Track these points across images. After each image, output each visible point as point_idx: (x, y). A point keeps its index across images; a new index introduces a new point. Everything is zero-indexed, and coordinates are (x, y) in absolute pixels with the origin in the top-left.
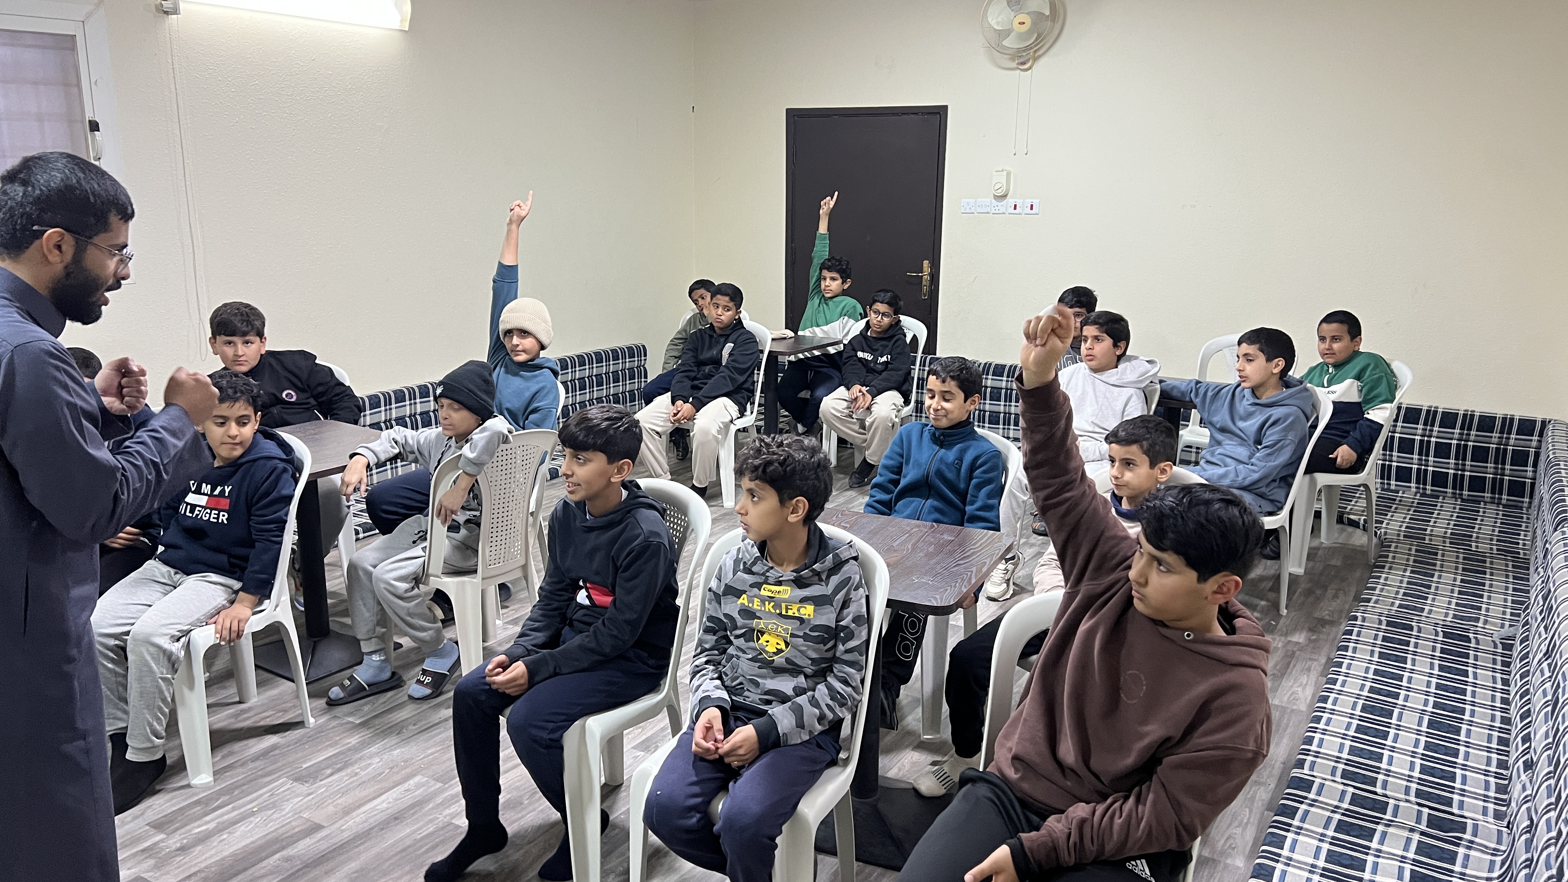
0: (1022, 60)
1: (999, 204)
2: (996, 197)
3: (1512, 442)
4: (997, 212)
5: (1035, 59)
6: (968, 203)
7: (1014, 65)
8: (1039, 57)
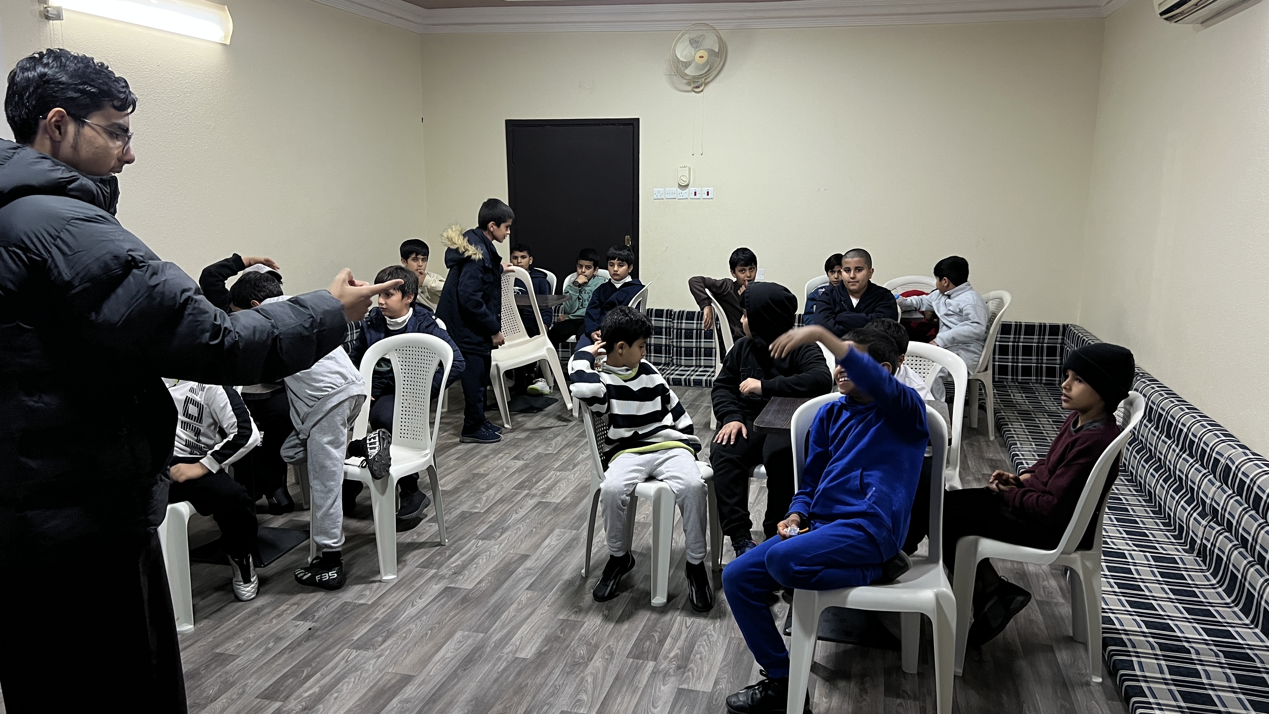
0: (696, 85)
1: (683, 192)
2: (680, 186)
3: (1046, 341)
4: (682, 197)
5: (706, 84)
6: (659, 192)
7: (690, 88)
8: (708, 83)
